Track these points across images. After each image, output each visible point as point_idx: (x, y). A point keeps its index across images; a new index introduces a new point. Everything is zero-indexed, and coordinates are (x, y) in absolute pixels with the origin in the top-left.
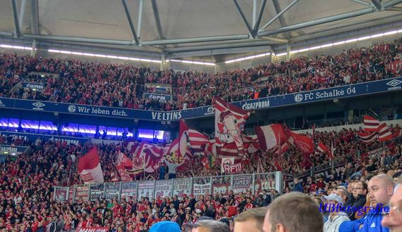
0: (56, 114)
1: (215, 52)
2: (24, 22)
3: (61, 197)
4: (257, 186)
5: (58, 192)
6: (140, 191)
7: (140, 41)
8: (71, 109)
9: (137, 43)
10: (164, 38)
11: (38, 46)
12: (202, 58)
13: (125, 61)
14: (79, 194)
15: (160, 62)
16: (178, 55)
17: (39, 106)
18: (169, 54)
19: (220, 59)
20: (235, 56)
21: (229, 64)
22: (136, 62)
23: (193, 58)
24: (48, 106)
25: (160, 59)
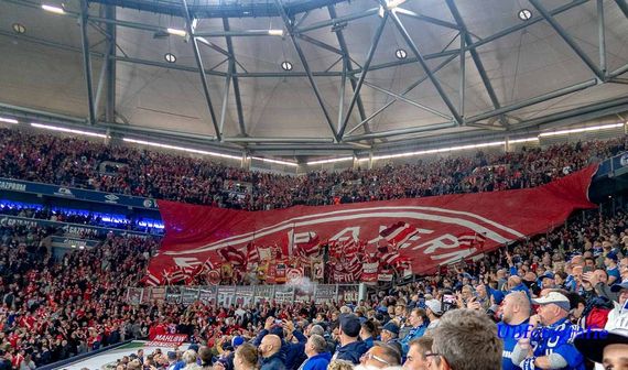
0: (130, 208)
1: (298, 153)
2: (99, 107)
3: (134, 298)
4: (340, 297)
5: (132, 293)
6: (220, 297)
7: (222, 137)
8: (147, 204)
9: (219, 138)
10: (246, 136)
11: (112, 134)
12: (284, 158)
13: (205, 156)
14: (155, 296)
15: (241, 158)
16: (260, 153)
17: (112, 199)
18: (251, 151)
19: (302, 159)
20: (317, 157)
21: (312, 166)
22: (216, 157)
23: (275, 157)
24: (122, 199)
25: (241, 155)
